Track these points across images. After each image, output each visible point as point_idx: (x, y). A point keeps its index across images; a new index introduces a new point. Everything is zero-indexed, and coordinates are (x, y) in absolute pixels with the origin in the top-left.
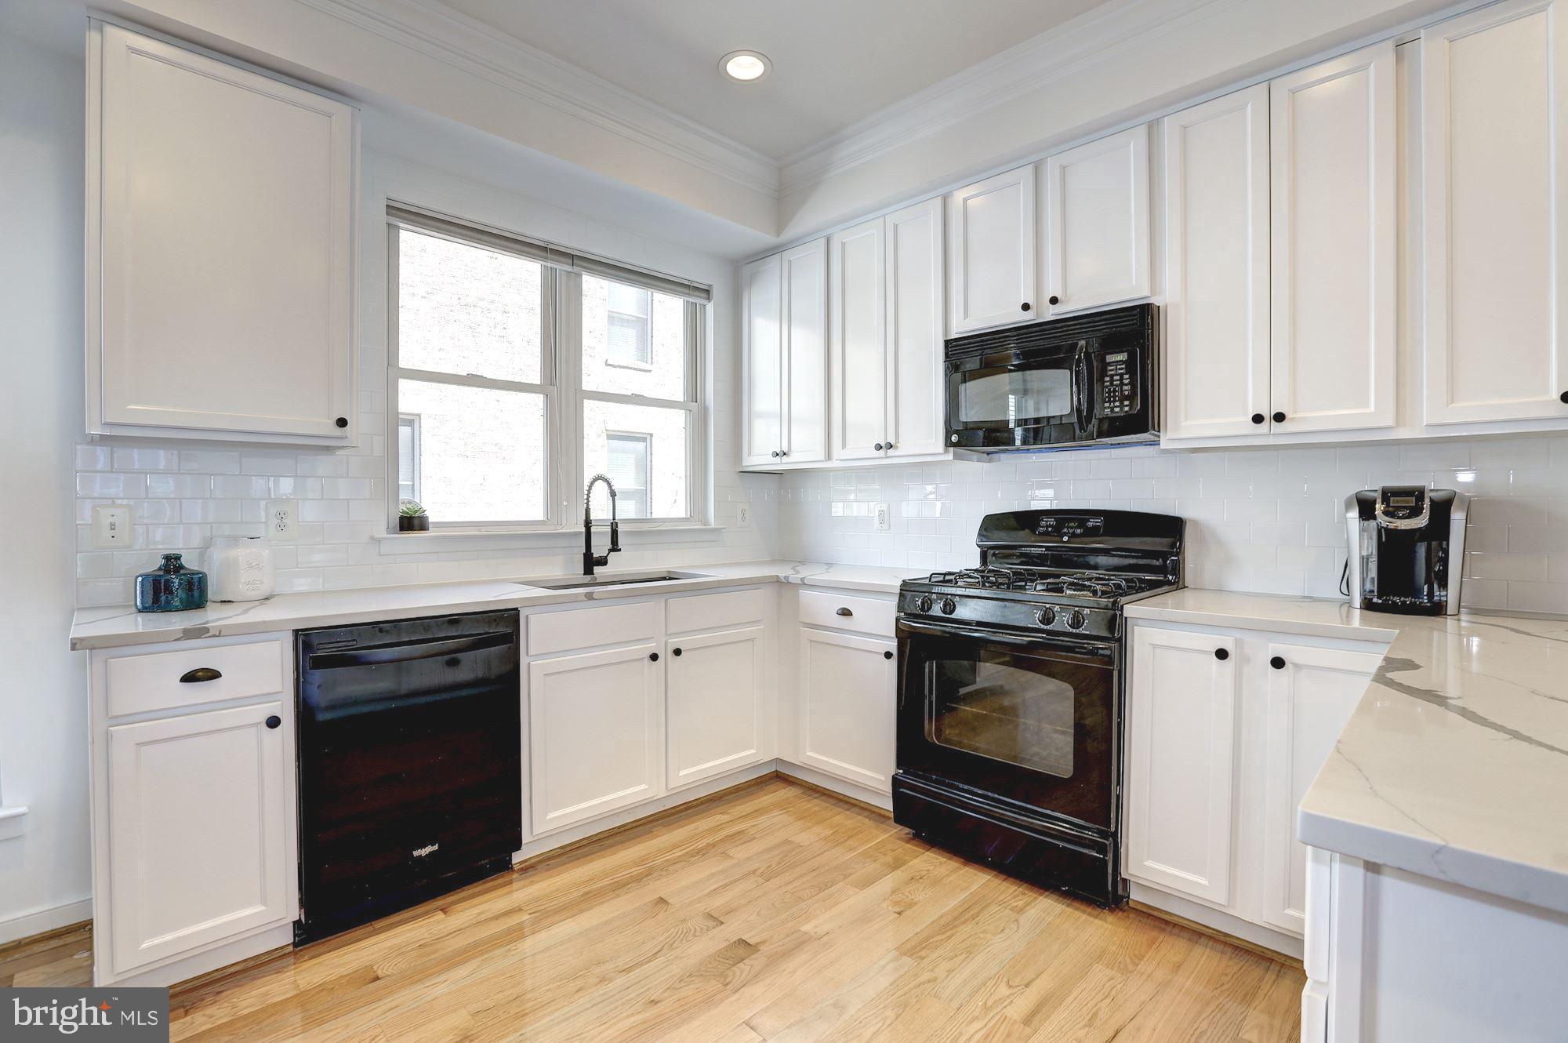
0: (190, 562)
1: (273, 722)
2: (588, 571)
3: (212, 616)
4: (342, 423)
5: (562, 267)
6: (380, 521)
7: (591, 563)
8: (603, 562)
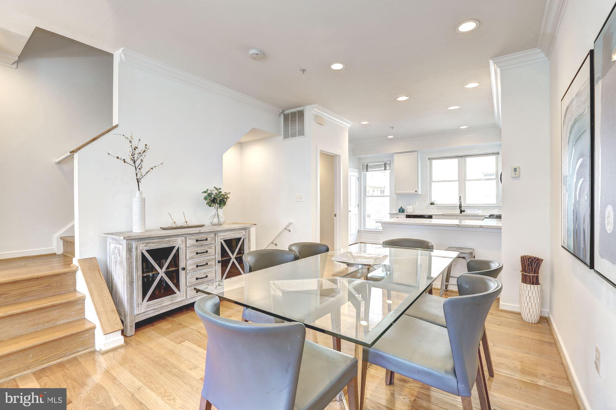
2: (461, 213)
5: (460, 159)
6: (427, 203)
7: (461, 211)
8: (464, 211)
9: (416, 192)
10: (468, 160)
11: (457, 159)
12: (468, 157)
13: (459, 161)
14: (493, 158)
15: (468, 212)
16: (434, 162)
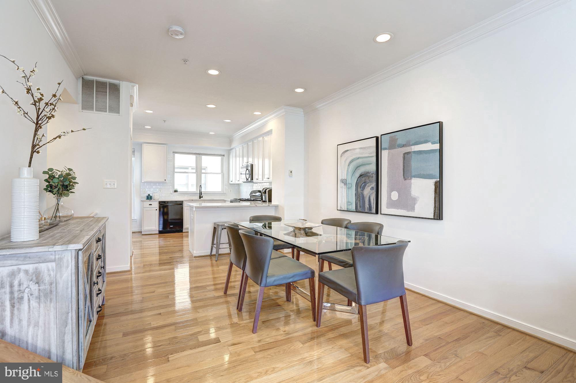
0: (151, 195)
1: (156, 210)
2: (200, 198)
3: (152, 200)
4: (165, 180)
5: (198, 156)
6: (172, 191)
7: (200, 197)
8: (202, 197)
9: (165, 181)
10: (204, 157)
11: (195, 156)
12: (203, 155)
13: (196, 158)
14: (219, 158)
15: (205, 197)
16: (176, 155)
